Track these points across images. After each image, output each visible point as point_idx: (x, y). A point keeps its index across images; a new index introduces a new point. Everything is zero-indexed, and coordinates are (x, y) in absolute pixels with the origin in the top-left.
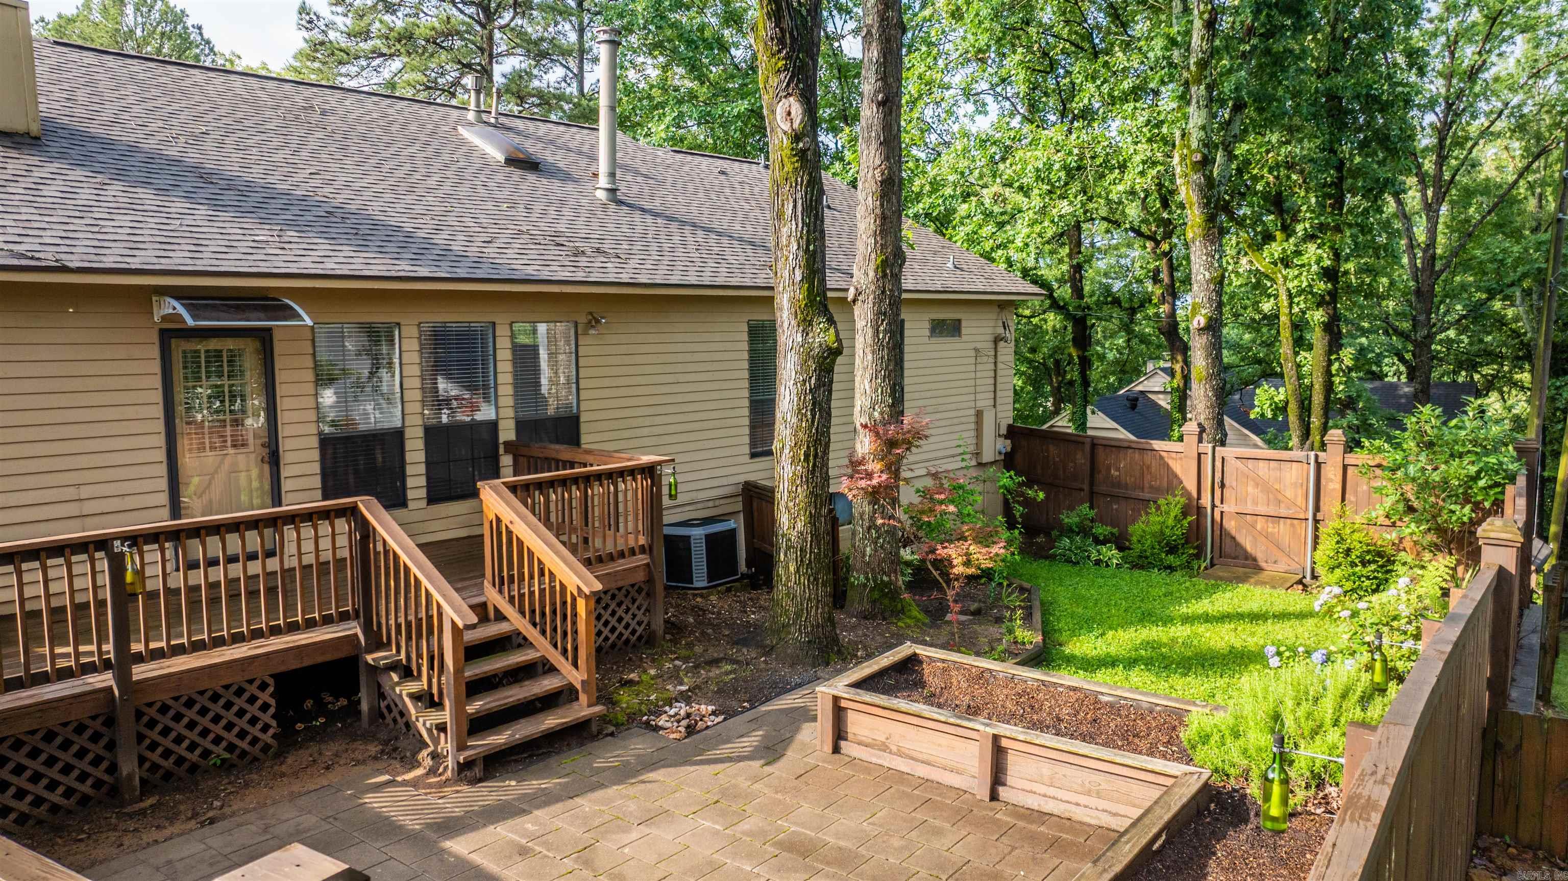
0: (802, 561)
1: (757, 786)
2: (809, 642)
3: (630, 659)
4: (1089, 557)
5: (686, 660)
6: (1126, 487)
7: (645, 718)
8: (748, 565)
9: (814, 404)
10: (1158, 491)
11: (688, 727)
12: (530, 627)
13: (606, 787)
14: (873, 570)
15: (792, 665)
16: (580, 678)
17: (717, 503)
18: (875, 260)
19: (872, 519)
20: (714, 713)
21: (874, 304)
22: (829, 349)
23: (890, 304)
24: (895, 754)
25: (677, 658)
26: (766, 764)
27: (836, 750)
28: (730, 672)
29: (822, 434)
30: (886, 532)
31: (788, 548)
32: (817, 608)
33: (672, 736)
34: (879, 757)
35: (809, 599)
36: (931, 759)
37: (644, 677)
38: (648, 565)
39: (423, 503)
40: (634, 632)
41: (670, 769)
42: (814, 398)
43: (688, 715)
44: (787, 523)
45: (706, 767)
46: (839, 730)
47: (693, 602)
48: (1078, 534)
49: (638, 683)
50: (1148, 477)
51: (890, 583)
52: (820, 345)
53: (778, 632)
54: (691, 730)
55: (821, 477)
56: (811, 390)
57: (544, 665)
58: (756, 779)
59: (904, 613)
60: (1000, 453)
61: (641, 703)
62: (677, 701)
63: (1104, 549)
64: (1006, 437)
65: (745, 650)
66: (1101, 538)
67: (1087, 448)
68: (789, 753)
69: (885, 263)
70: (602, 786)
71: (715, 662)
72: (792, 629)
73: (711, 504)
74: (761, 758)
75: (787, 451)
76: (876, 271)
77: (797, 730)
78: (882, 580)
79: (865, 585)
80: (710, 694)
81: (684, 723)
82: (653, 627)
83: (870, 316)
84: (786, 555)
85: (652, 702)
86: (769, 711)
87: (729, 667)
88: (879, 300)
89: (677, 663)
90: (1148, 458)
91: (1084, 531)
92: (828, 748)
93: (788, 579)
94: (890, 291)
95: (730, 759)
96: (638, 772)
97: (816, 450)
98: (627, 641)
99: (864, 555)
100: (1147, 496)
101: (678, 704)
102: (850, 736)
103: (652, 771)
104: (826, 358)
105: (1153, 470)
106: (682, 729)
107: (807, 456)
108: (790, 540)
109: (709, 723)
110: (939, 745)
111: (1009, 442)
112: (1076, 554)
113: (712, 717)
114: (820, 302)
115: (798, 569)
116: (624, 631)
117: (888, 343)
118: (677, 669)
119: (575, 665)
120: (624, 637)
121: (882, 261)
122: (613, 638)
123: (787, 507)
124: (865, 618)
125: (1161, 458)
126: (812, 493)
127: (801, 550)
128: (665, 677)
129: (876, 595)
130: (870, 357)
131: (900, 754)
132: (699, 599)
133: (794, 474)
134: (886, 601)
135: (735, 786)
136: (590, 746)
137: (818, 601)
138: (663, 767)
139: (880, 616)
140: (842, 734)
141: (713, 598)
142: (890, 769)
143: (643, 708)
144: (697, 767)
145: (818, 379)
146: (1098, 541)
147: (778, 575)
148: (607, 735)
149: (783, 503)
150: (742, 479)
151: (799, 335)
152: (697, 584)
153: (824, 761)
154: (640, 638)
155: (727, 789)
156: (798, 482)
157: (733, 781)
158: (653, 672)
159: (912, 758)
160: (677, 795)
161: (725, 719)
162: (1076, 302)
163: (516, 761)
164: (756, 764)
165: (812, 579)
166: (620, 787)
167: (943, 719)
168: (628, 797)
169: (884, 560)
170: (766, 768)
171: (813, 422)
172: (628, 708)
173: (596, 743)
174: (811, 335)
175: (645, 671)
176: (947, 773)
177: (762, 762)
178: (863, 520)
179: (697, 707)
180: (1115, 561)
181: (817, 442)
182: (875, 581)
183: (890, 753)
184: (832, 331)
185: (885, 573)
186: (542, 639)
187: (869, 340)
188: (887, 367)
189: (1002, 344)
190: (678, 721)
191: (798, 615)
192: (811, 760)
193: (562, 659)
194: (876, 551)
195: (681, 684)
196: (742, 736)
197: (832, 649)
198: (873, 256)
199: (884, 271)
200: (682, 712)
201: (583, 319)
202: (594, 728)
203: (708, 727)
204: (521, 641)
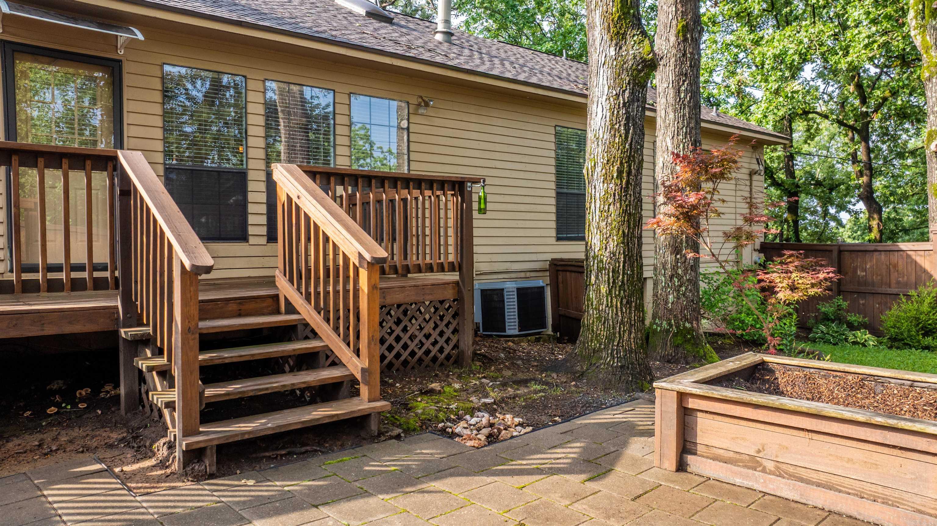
0: (614, 282)
1: (578, 506)
2: (621, 367)
3: (436, 375)
4: (846, 340)
5: (493, 379)
6: (873, 284)
7: (441, 425)
8: (555, 329)
9: (627, 119)
10: (907, 285)
11: (489, 436)
12: (314, 314)
13: (370, 495)
14: (675, 316)
15: (605, 390)
16: (360, 366)
17: (528, 274)
18: (677, 25)
19: (675, 268)
20: (520, 424)
21: (675, 66)
22: (644, 61)
23: (691, 66)
24: (771, 473)
25: (484, 377)
26: (589, 480)
27: (681, 467)
28: (540, 391)
29: (637, 150)
30: (688, 280)
31: (600, 270)
32: (630, 333)
33: (469, 443)
34: (747, 477)
35: (622, 323)
36: (834, 480)
37: (447, 389)
38: (457, 283)
39: (264, 240)
40: (441, 350)
41: (458, 479)
42: (627, 112)
43: (491, 425)
44: (598, 244)
45: (508, 479)
46: (685, 441)
47: (505, 345)
48: (833, 321)
49: (440, 392)
50: (894, 275)
51: (692, 329)
52: (635, 57)
53: (589, 357)
54: (492, 439)
55: (635, 197)
56: (624, 103)
57: (327, 357)
58: (577, 498)
59: (706, 359)
60: (755, 263)
61: (439, 410)
62: (479, 410)
63: (859, 333)
64: (760, 251)
65: (554, 375)
66: (856, 324)
67: (835, 254)
68: (619, 469)
69: (685, 29)
70: (364, 494)
71: (524, 382)
72: (604, 354)
73: (522, 275)
74: (581, 472)
75: (598, 169)
76: (677, 36)
77: (625, 444)
78: (684, 327)
79: (668, 331)
80: (517, 409)
81: (486, 431)
82: (461, 345)
83: (671, 77)
84: (597, 278)
85: (451, 411)
86: (586, 425)
87: (539, 387)
88: (680, 62)
89: (484, 380)
90: (894, 258)
91: (839, 319)
92: (671, 463)
93: (600, 303)
94: (691, 53)
95: (539, 471)
96: (418, 480)
97: (629, 166)
98: (435, 359)
99: (667, 303)
100: (894, 290)
101: (480, 414)
102: (700, 449)
103: (436, 479)
104: (640, 71)
105: (900, 268)
106: (482, 437)
107: (620, 172)
108: (602, 261)
109: (515, 434)
110: (849, 460)
111: (762, 255)
112: (833, 337)
113: (519, 428)
114: (634, 15)
115: (610, 291)
116: (431, 347)
117: (689, 102)
118: (482, 385)
119: (357, 352)
120: (432, 354)
121: (683, 26)
122: (420, 353)
123: (598, 228)
124: (669, 362)
125: (909, 256)
126: (625, 211)
127: (613, 271)
128: (471, 390)
129: (679, 340)
130: (672, 116)
131: (779, 473)
132: (510, 344)
133: (606, 192)
134: (689, 347)
135: (547, 505)
136: (366, 448)
137: (631, 326)
138: (452, 475)
139: (682, 360)
140: (688, 446)
141: (524, 345)
142: (765, 494)
143: (441, 415)
144: (496, 478)
145: (632, 93)
146: (852, 327)
147: (589, 300)
148: (391, 438)
149: (594, 224)
150: (549, 257)
151: (612, 49)
152: (509, 332)
153: (667, 480)
154: (448, 357)
155: (536, 508)
156: (611, 200)
157: (544, 498)
158: (457, 386)
159: (801, 480)
160: (464, 511)
161: (533, 431)
162: (790, 181)
163: (269, 458)
164: (575, 479)
165: (624, 301)
166: (387, 497)
167: (861, 418)
168: (395, 510)
169: (686, 308)
170: (589, 484)
171: (626, 137)
172: (423, 414)
173: (376, 445)
174: (624, 48)
175: (449, 385)
176: (867, 504)
177: (583, 477)
178: (665, 269)
179: (501, 417)
180: (871, 343)
181: (630, 159)
182: (677, 327)
183: (764, 471)
184: (647, 42)
185: (687, 320)
186: (324, 325)
187: (671, 100)
188: (688, 124)
189: (755, 177)
190: (479, 430)
191: (610, 339)
192: (650, 478)
193: (343, 346)
194: (678, 298)
195: (486, 396)
196: (555, 447)
197: (645, 378)
198: (674, 22)
199: (684, 36)
200: (484, 421)
201: (414, 100)
202: (374, 426)
203: (512, 437)
204: (308, 332)
